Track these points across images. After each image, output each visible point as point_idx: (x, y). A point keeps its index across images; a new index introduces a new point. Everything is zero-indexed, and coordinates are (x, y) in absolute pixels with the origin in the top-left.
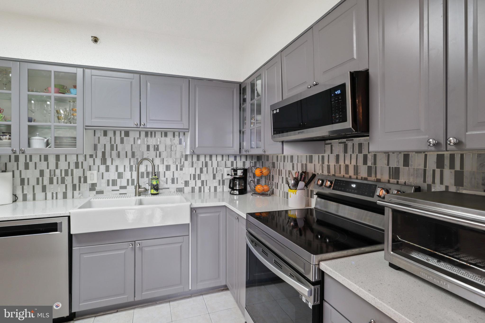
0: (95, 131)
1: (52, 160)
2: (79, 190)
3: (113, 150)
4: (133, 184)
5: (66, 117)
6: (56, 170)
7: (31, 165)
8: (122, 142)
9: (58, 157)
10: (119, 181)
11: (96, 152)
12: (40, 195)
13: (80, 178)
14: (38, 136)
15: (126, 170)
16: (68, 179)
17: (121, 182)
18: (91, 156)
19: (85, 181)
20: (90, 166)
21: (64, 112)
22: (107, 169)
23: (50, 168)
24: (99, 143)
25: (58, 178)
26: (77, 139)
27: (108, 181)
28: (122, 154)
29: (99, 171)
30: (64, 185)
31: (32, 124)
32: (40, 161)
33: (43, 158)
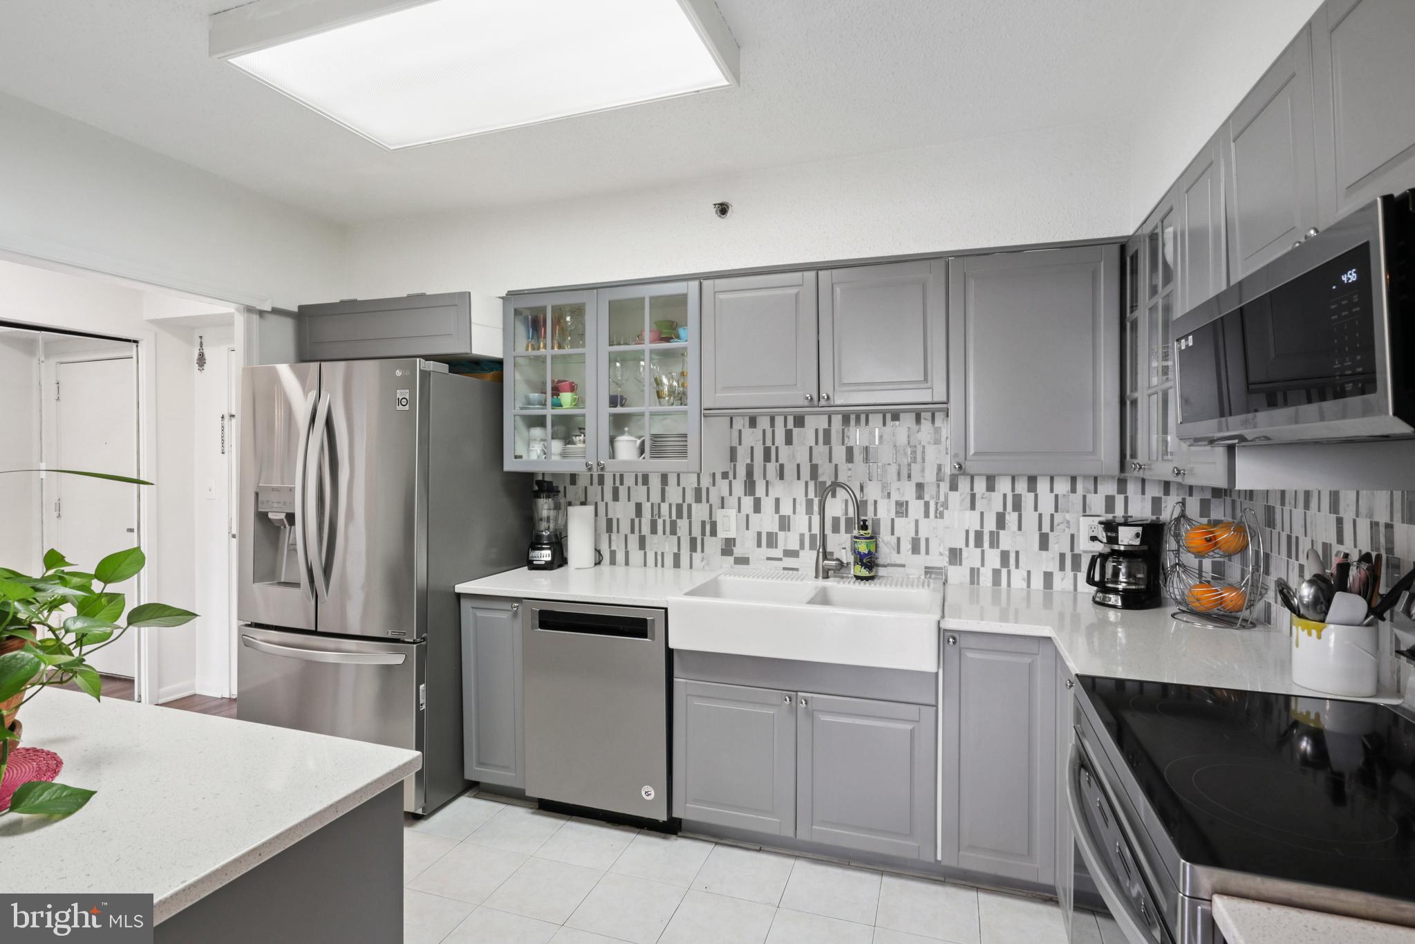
0: (731, 419)
1: (655, 482)
2: (703, 551)
3: (770, 461)
4: (812, 547)
5: (672, 392)
6: (662, 504)
7: (623, 492)
8: (789, 440)
9: (664, 478)
10: (781, 535)
11: (735, 466)
12: (636, 555)
13: (703, 523)
14: (626, 433)
15: (797, 511)
16: (683, 524)
17: (786, 540)
18: (725, 475)
19: (714, 533)
20: (723, 498)
21: (669, 380)
22: (757, 508)
23: (652, 500)
24: (740, 444)
25: (664, 521)
26: (689, 439)
27: (759, 534)
28: (790, 471)
29: (739, 511)
30: (675, 538)
31: (619, 410)
32: (636, 484)
33: (640, 480)
